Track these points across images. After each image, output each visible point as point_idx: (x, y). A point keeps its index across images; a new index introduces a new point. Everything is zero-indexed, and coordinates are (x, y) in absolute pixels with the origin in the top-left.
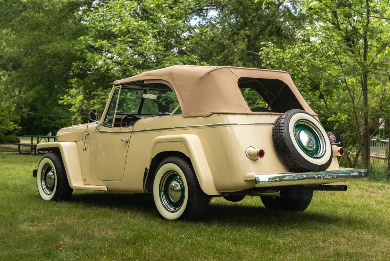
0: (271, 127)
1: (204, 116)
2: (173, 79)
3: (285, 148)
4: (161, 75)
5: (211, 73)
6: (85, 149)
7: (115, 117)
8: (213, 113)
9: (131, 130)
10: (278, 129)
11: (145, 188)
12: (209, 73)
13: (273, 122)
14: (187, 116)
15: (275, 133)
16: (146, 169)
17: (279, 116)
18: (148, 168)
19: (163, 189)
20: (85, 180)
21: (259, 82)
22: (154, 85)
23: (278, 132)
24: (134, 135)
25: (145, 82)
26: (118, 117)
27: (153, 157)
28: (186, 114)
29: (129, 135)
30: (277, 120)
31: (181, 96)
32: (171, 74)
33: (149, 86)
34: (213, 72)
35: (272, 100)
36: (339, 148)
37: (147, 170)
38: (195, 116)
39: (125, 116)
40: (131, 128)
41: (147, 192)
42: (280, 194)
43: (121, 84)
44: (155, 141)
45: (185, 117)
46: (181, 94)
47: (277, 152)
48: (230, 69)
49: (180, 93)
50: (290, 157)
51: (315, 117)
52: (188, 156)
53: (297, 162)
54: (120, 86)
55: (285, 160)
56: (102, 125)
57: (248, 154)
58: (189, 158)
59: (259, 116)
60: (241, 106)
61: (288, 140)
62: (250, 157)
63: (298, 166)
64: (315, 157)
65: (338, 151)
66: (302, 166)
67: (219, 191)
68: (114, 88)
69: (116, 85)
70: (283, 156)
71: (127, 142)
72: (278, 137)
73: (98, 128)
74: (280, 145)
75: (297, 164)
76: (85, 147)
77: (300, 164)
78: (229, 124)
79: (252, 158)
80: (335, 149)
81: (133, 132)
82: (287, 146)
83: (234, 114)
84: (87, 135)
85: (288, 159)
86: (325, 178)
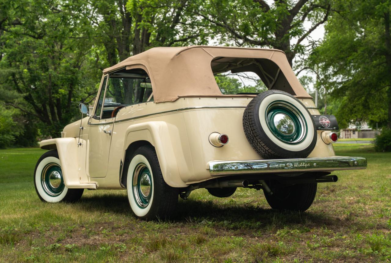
0: (243, 110)
1: (172, 101)
2: (149, 62)
3: (253, 133)
4: (139, 59)
5: (181, 53)
7: (102, 109)
8: (180, 97)
9: (114, 121)
10: (248, 112)
12: (179, 53)
14: (158, 102)
15: (245, 117)
16: (121, 162)
18: (123, 161)
19: (136, 183)
20: (80, 178)
23: (247, 115)
24: (115, 125)
25: (127, 68)
27: (126, 148)
28: (157, 100)
29: (112, 126)
31: (154, 80)
32: (148, 57)
34: (183, 52)
35: (271, 84)
36: (331, 134)
37: (122, 164)
38: (165, 101)
39: (117, 107)
40: (114, 119)
41: (124, 187)
42: (244, 183)
43: (108, 72)
44: (128, 131)
45: (157, 103)
46: (155, 78)
48: (203, 48)
49: (153, 77)
50: (259, 142)
52: (153, 145)
53: (267, 149)
54: (108, 74)
55: (255, 146)
56: (93, 117)
57: (212, 140)
58: (154, 147)
59: (231, 99)
60: (210, 88)
61: (257, 124)
62: (213, 143)
63: (269, 152)
64: (292, 142)
65: (330, 136)
66: (273, 153)
67: (185, 182)
68: (103, 76)
69: (106, 73)
70: (252, 142)
71: (110, 134)
72: (246, 121)
73: (90, 122)
74: (248, 129)
75: (267, 151)
76: (80, 142)
77: (270, 151)
78: (194, 108)
79: (215, 144)
80: (327, 135)
81: (116, 122)
82: (255, 130)
83: (200, 97)
84: (81, 129)
85: (258, 145)
86: (301, 166)
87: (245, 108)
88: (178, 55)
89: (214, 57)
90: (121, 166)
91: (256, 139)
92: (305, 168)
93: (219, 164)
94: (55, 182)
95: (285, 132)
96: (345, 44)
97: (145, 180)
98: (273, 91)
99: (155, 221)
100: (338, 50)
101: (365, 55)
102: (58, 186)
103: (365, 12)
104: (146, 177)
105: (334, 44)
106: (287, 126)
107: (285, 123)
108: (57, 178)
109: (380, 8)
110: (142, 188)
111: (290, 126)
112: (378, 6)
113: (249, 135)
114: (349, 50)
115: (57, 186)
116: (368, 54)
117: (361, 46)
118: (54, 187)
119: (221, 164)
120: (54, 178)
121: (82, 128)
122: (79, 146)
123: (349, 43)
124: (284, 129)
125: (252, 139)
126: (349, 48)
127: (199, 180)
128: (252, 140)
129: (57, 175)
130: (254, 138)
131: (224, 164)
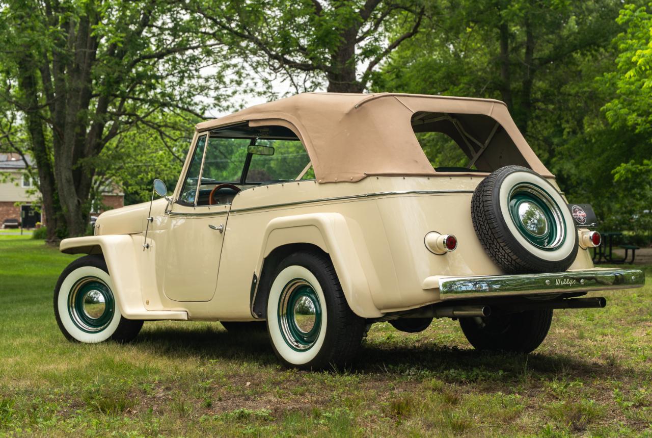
0: (470, 197)
1: (354, 180)
2: (299, 117)
3: (492, 233)
4: (279, 111)
5: (364, 105)
6: (148, 247)
7: (199, 188)
8: (368, 176)
9: (228, 210)
10: (481, 200)
11: (254, 311)
12: (360, 105)
13: (473, 189)
14: (324, 181)
15: (475, 208)
16: (255, 277)
17: (483, 178)
18: (258, 275)
19: (285, 311)
20: (148, 303)
21: (454, 121)
22: (267, 130)
23: (481, 206)
24: (232, 217)
25: (251, 125)
26: (205, 188)
27: (266, 255)
28: (323, 179)
29: (224, 218)
30: (480, 184)
31: (313, 146)
33: (259, 132)
34: (366, 104)
35: (477, 152)
36: (592, 233)
37: (257, 279)
38: (338, 180)
39: (217, 185)
40: (228, 206)
41: (256, 317)
42: (484, 311)
43: (208, 129)
44: (270, 227)
45: (321, 184)
46: (314, 143)
47: (480, 239)
48: (396, 97)
49: (311, 142)
50: (502, 248)
51: (548, 180)
52: (326, 251)
53: (514, 257)
54: (207, 133)
55: (494, 254)
56: (177, 202)
57: (429, 244)
58: (328, 254)
59: (448, 179)
60: (416, 162)
61: (498, 218)
62: (433, 249)
63: (516, 262)
64: (547, 247)
65: (590, 237)
66: (523, 263)
67: (380, 309)
68: (196, 136)
69: (200, 131)
70: (490, 247)
71: (221, 231)
72: (480, 215)
73: (169, 209)
74: (483, 227)
75: (514, 260)
76: (147, 243)
77: (518, 261)
78: (395, 194)
79: (435, 251)
80: (584, 236)
81: (232, 212)
82: (497, 229)
83: (404, 175)
84: (150, 222)
85: (499, 252)
86: (564, 283)
87: (472, 194)
88: (359, 108)
89: (414, 112)
90: (254, 285)
91: (498, 242)
92: (571, 287)
93: (447, 282)
94: (94, 309)
95: (533, 232)
96: (437, 71)
97: (303, 306)
98: (515, 168)
99: (330, 371)
100: (425, 80)
101: (471, 89)
102: (100, 315)
103: (470, 19)
104: (306, 301)
105: (418, 71)
106: (536, 221)
107: (533, 217)
108: (98, 302)
109: (508, 15)
110: (298, 319)
111: (539, 220)
112: (505, 11)
113: (485, 237)
114: (444, 80)
115: (96, 314)
116: (475, 88)
117: (463, 75)
118: (92, 316)
119: (450, 282)
120: (91, 301)
121: (152, 220)
122: (146, 248)
123: (443, 69)
124: (532, 226)
125: (490, 242)
126: (444, 78)
127: (409, 307)
128: (490, 244)
129: (97, 297)
130: (493, 241)
131: (454, 282)
